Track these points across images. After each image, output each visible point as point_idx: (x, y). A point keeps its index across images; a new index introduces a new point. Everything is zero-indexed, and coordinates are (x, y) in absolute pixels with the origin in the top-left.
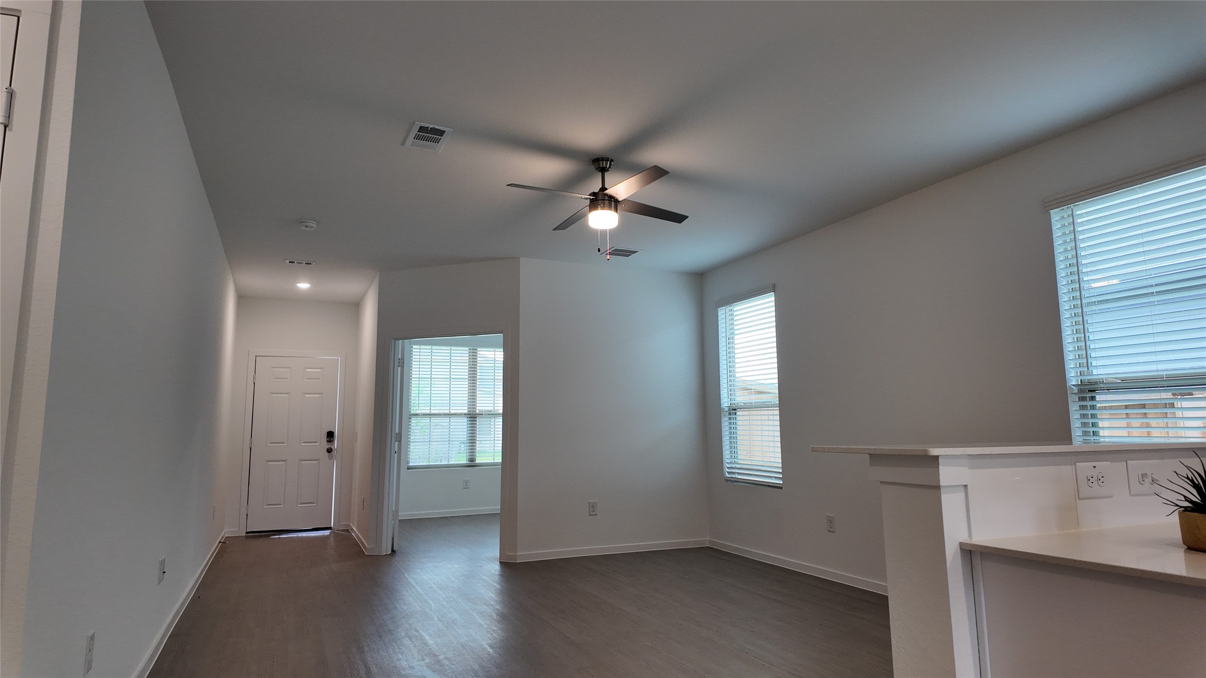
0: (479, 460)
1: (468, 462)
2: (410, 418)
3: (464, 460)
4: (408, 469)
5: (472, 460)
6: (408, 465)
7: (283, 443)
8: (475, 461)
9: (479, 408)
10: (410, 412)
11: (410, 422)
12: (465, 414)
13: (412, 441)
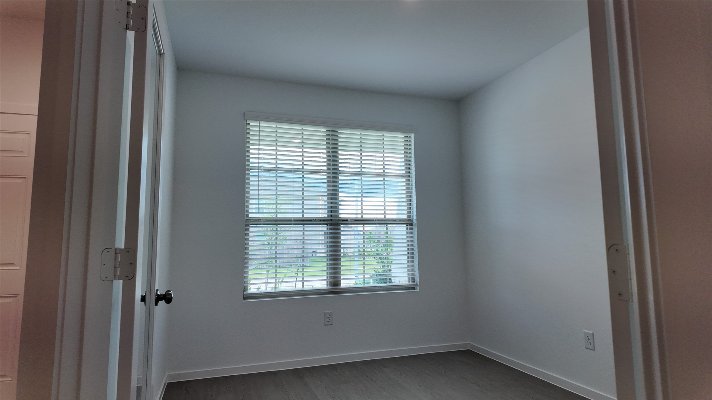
0: (345, 283)
1: (329, 287)
2: (247, 225)
3: (322, 284)
4: (245, 298)
5: (335, 282)
6: (245, 293)
7: (13, 264)
8: (340, 284)
9: (344, 214)
10: (248, 216)
11: (248, 230)
12: (324, 220)
13: (250, 257)
